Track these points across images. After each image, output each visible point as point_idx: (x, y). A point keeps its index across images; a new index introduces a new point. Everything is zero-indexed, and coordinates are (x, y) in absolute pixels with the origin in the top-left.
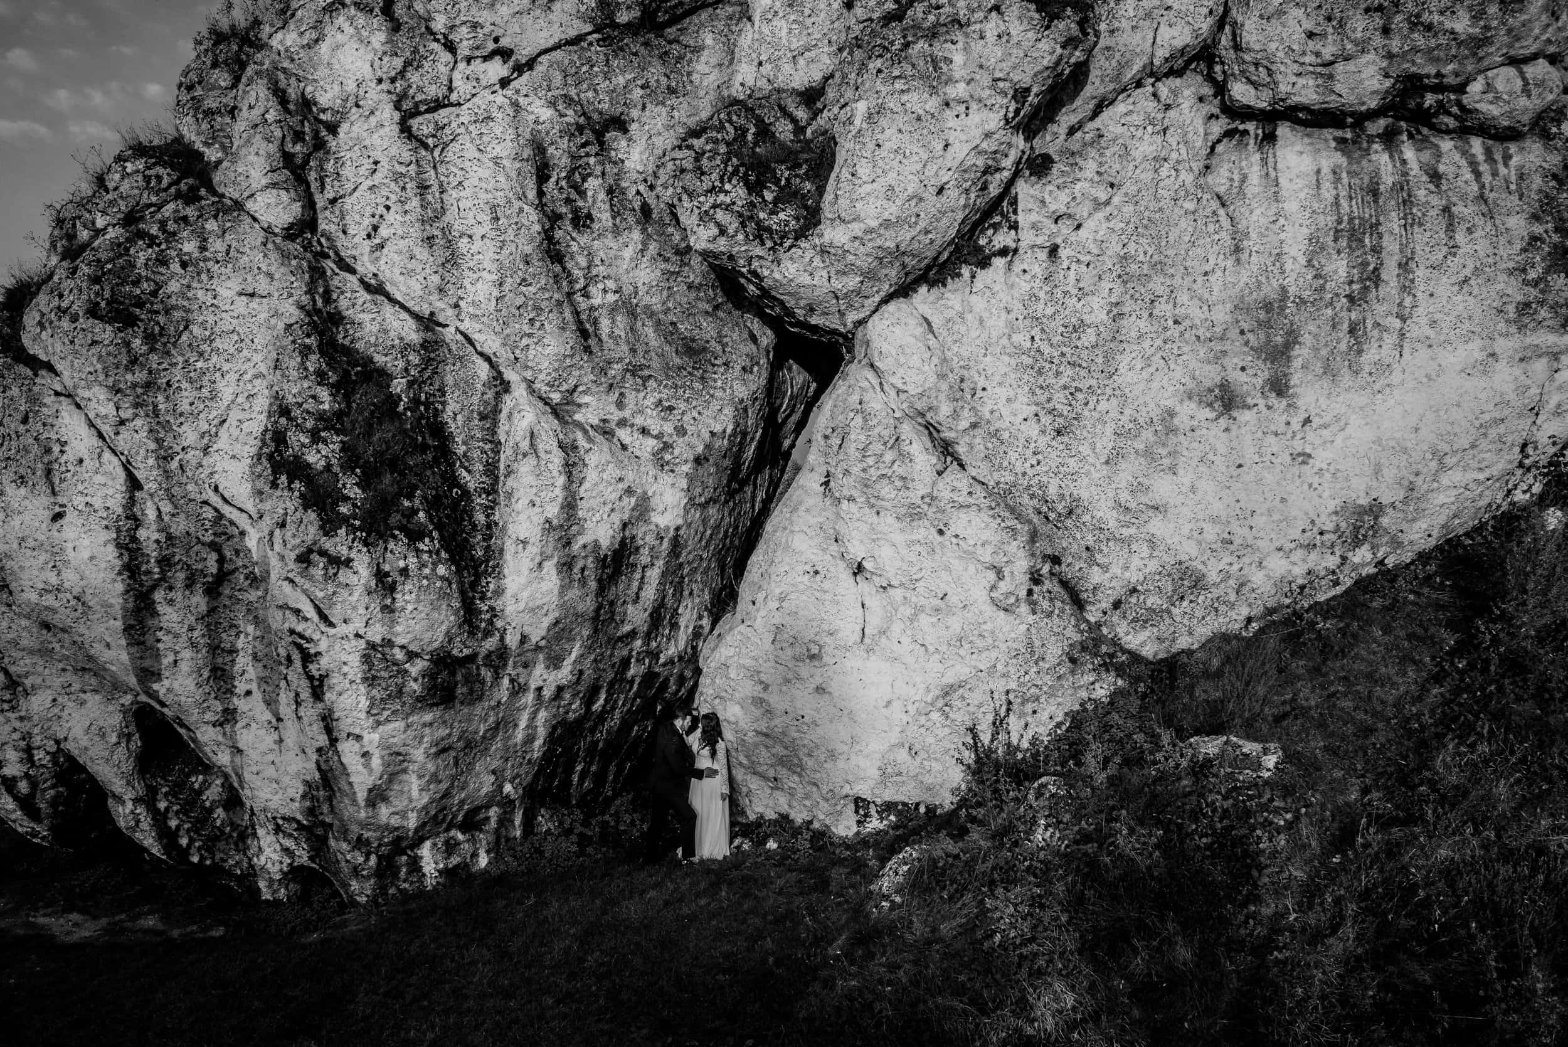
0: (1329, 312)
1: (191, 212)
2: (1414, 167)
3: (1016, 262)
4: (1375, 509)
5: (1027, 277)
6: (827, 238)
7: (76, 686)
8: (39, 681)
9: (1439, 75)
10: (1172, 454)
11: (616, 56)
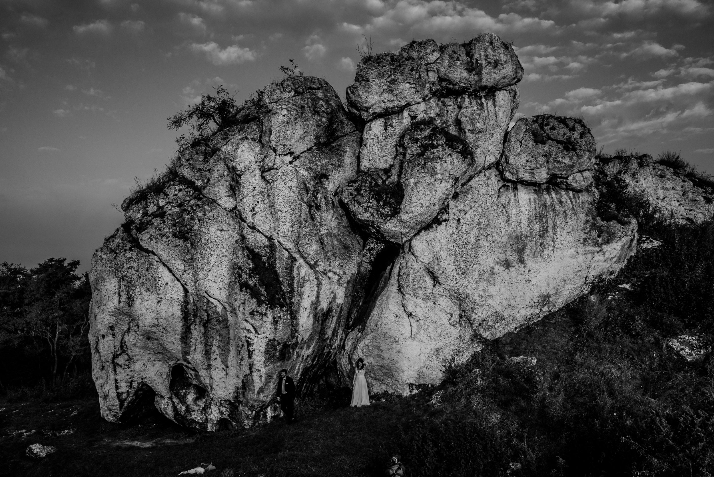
0: (534, 239)
1: (200, 203)
2: (555, 199)
3: (448, 223)
4: (548, 296)
5: (451, 228)
6: (402, 218)
7: (152, 359)
8: (140, 357)
9: (561, 174)
10: (494, 280)
11: (322, 154)
